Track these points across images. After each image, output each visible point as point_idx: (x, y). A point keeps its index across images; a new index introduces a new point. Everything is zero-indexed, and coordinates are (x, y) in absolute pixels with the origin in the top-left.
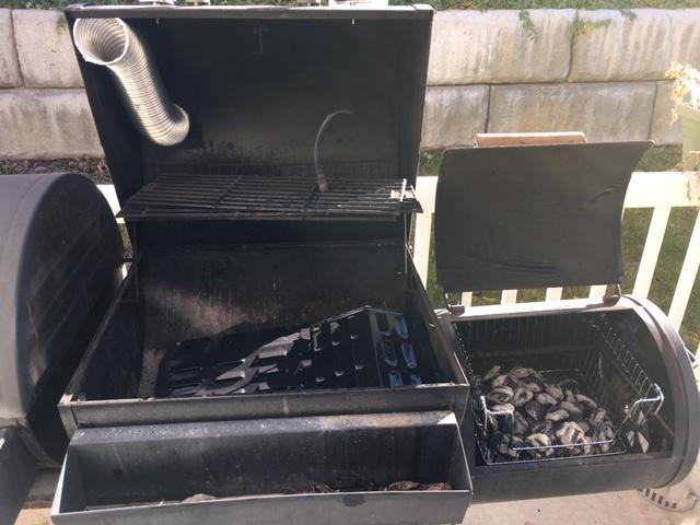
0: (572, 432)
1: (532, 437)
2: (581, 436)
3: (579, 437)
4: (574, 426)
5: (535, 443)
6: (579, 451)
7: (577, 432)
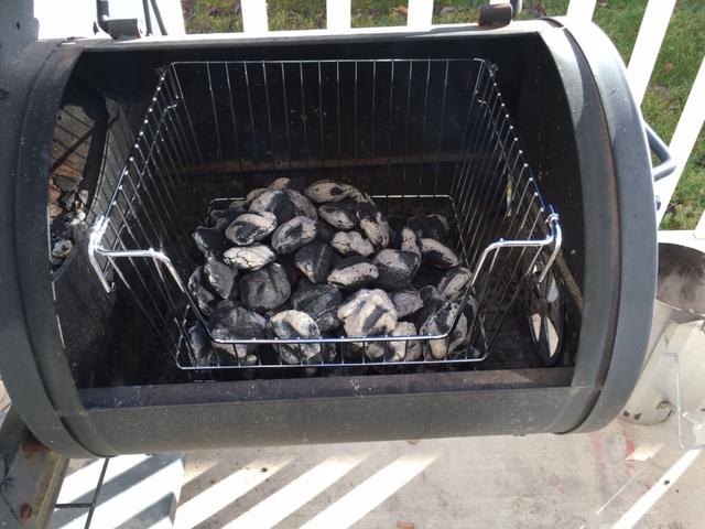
0: (369, 310)
1: (278, 318)
2: (388, 320)
3: (381, 323)
4: (378, 297)
5: (282, 331)
6: (380, 352)
7: (380, 311)
